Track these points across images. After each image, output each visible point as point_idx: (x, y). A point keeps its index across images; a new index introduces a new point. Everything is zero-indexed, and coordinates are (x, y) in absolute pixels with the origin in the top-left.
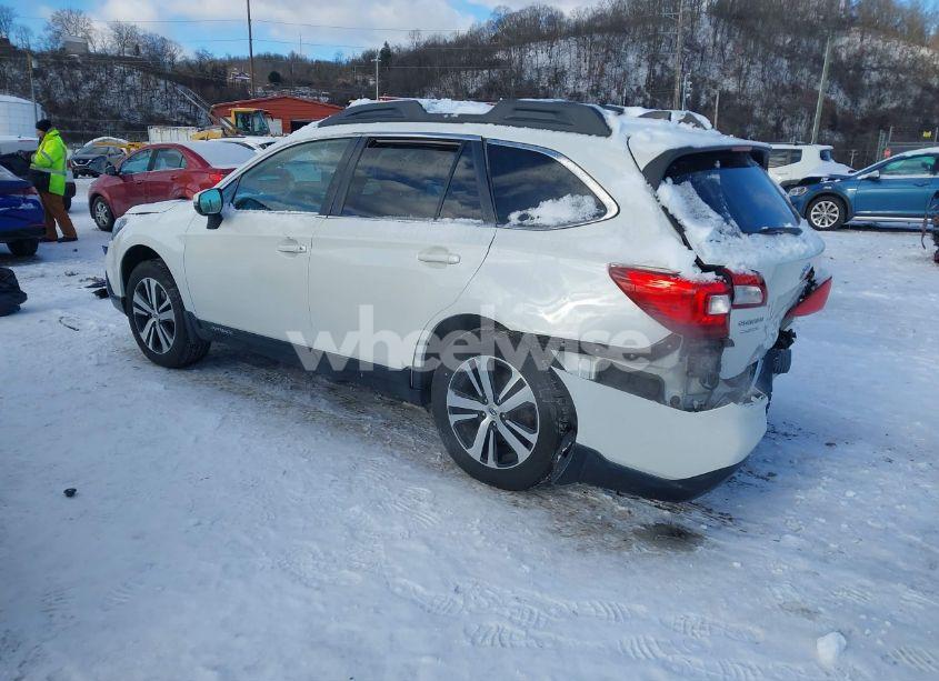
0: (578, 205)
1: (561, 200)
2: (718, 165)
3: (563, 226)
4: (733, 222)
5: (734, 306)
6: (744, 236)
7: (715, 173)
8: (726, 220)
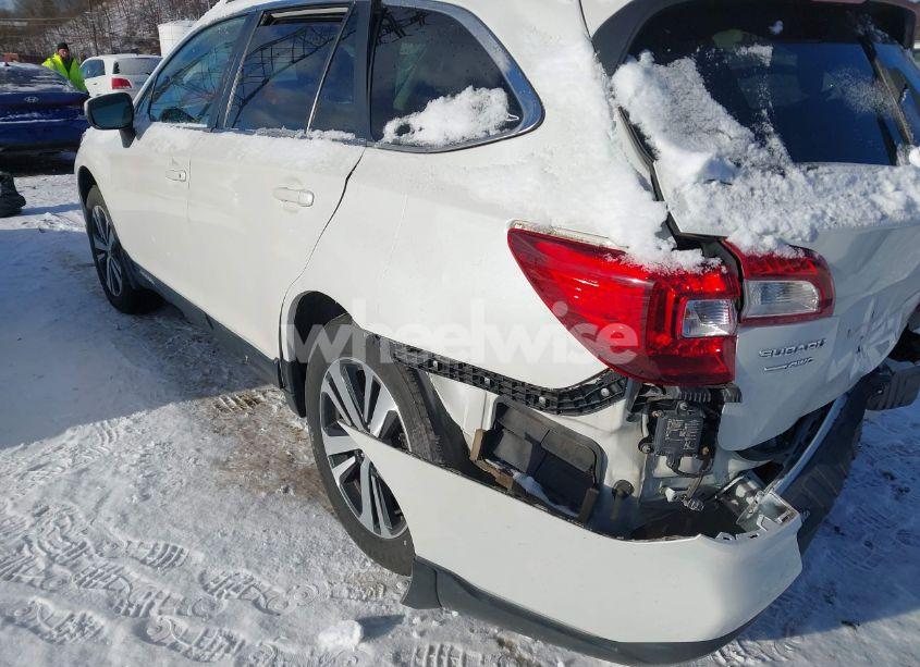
0: (480, 108)
1: (459, 97)
2: (778, 28)
3: (452, 147)
4: (775, 142)
5: (743, 322)
6: (795, 174)
7: (764, 44)
8: (761, 139)
